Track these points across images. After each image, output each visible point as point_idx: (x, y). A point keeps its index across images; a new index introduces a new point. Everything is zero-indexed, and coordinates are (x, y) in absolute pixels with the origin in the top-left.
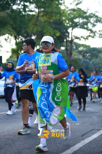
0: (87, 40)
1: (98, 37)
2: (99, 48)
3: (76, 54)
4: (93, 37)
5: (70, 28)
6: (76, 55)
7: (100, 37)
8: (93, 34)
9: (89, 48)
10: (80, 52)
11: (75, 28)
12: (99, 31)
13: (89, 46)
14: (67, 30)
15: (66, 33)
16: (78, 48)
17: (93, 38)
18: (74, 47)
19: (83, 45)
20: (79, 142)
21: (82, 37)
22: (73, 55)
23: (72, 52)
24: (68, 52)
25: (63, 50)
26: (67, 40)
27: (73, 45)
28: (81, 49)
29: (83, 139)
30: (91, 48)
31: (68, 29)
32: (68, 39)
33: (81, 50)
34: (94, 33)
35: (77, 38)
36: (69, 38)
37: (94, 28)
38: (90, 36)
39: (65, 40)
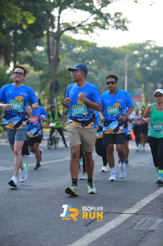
0: (89, 32)
1: (113, 27)
2: (114, 47)
3: (68, 60)
4: (103, 27)
5: (55, 9)
6: (68, 64)
7: (117, 28)
8: (103, 20)
9: (94, 49)
10: (75, 57)
11: (66, 8)
12: (116, 14)
13: (94, 45)
14: (49, 12)
15: (47, 19)
16: (72, 49)
17: (103, 30)
18: (64, 47)
19: (81, 43)
20: (81, 237)
21: (79, 25)
22: (61, 63)
23: (60, 57)
24: (52, 57)
25: (41, 52)
26: (48, 32)
27: (62, 42)
28: (78, 49)
29: (89, 231)
30: (97, 48)
31: (51, 11)
32: (50, 30)
33: (77, 52)
34: (106, 18)
35: (70, 28)
36: (53, 27)
37: (104, 8)
38: (96, 24)
39: (45, 32)
